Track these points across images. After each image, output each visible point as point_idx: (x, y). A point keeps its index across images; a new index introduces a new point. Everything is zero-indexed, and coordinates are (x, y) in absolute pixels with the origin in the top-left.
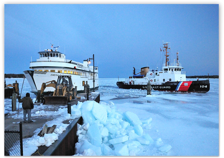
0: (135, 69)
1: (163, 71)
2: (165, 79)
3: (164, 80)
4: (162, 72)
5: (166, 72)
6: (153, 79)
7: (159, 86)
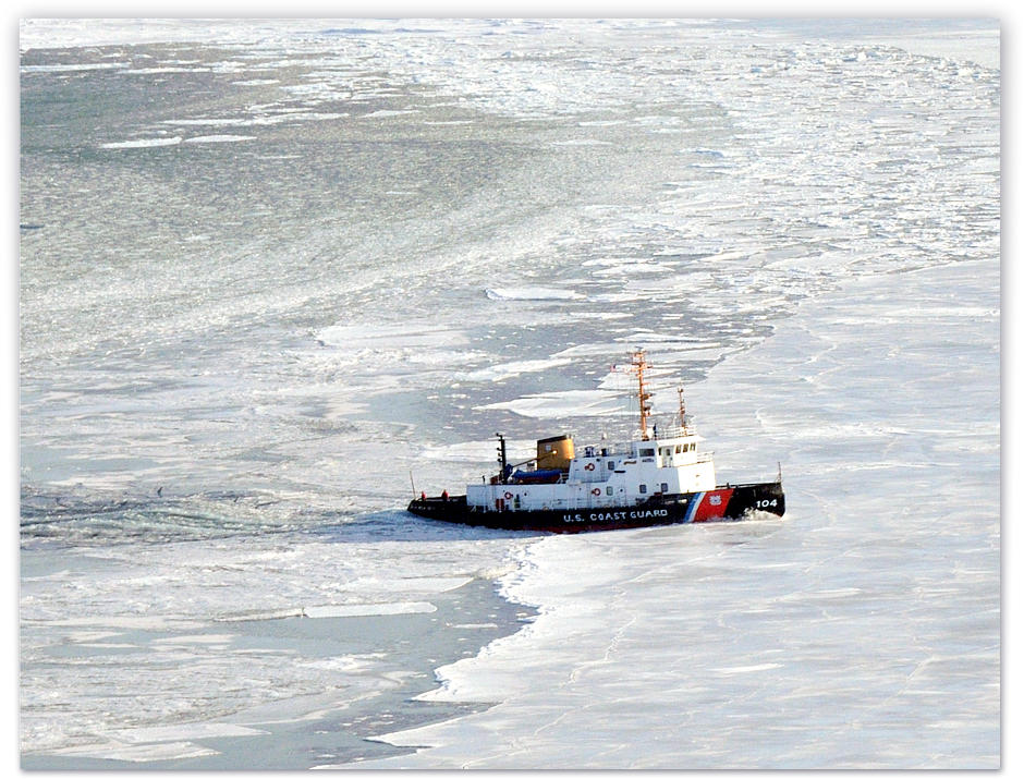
1: (639, 459)
2: (644, 486)
3: (643, 489)
4: (635, 462)
5: (650, 460)
6: (602, 487)
7: (628, 509)
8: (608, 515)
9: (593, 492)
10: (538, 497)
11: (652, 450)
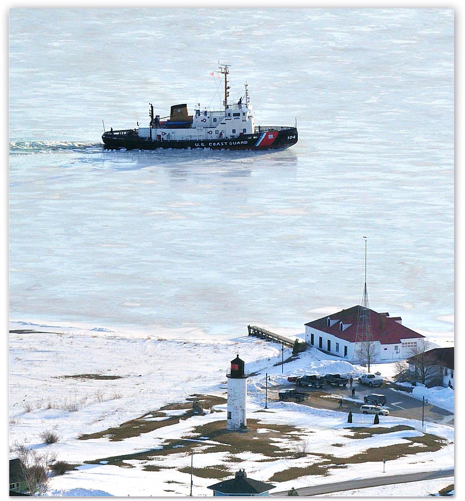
0: (152, 107)
1: (233, 118)
3: (234, 131)
4: (231, 119)
5: (238, 118)
6: (213, 130)
7: (228, 141)
8: (218, 143)
9: (208, 133)
10: (179, 134)
11: (239, 114)
